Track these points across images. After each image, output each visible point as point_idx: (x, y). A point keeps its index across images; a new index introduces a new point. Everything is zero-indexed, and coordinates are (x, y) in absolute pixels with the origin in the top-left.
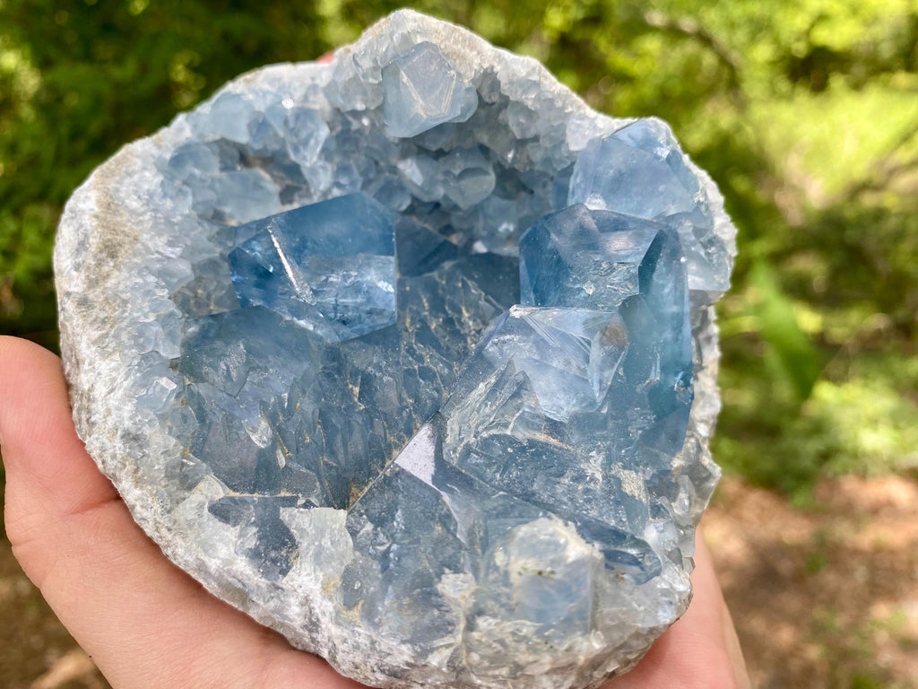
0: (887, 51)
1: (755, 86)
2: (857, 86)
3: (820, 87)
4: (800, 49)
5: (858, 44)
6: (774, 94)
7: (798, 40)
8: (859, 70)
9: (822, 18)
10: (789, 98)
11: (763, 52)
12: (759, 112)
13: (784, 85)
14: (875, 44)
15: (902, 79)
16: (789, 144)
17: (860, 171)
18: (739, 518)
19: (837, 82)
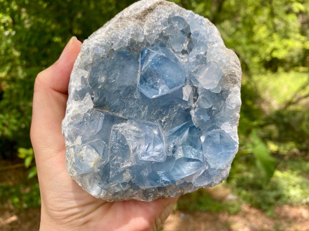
0: (296, 60)
1: (254, 69)
2: (287, 71)
3: (275, 71)
4: (268, 58)
5: (287, 57)
6: (260, 73)
7: (267, 56)
8: (287, 66)
9: (275, 49)
10: (265, 74)
11: (256, 60)
12: (255, 78)
13: (263, 70)
14: (292, 58)
15: (302, 69)
16: (265, 88)
17: (289, 98)
18: (248, 220)
19: (280, 69)
